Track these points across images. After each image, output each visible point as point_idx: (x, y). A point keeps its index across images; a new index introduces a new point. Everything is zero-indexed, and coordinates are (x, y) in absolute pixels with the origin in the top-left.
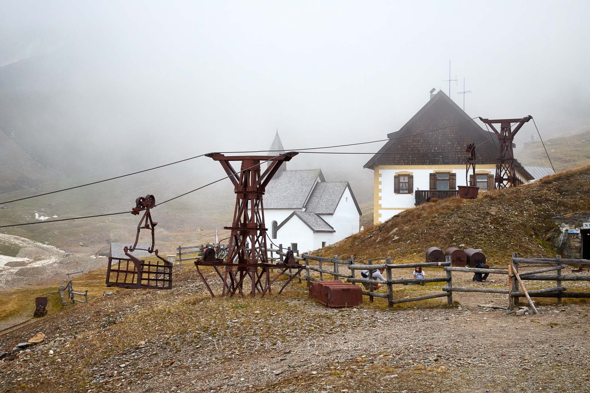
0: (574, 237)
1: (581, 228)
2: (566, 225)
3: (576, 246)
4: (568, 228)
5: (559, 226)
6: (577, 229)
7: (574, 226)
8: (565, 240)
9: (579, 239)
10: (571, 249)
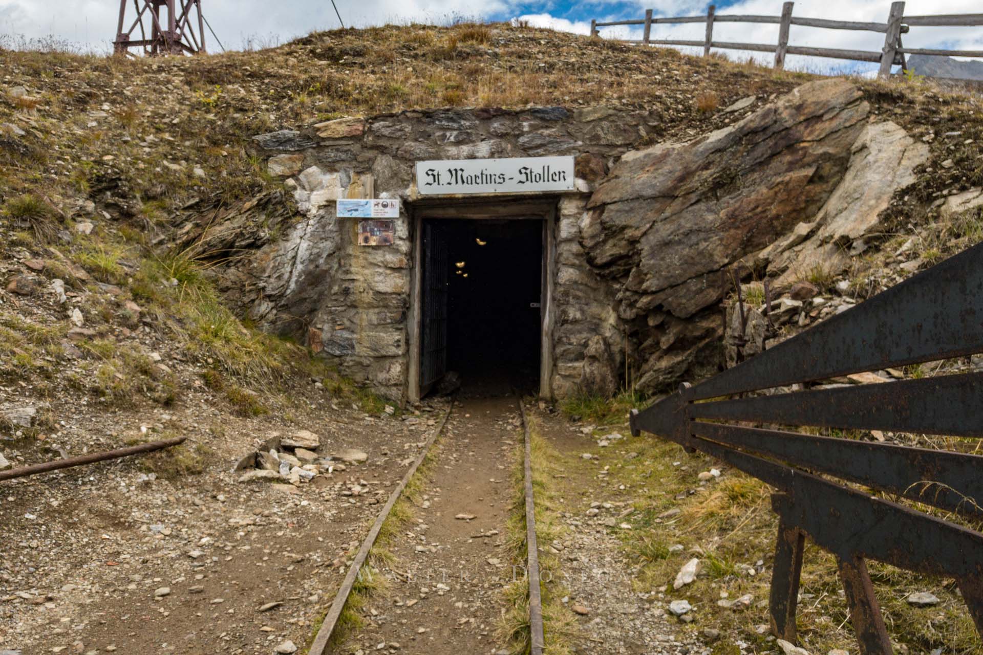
0: (366, 240)
1: (408, 192)
2: (327, 178)
3: (382, 288)
4: (338, 193)
5: (291, 182)
6: (384, 195)
7: (368, 179)
8: (319, 255)
9: (397, 251)
10: (353, 306)
